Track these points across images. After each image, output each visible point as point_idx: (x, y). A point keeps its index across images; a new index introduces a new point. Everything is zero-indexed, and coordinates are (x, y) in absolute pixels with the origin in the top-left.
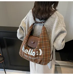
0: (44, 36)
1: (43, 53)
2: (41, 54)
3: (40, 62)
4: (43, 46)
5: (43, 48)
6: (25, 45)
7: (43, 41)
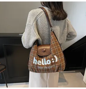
0: (55, 42)
1: (59, 59)
3: (58, 69)
4: (57, 52)
5: (58, 53)
6: (36, 56)
7: (55, 46)
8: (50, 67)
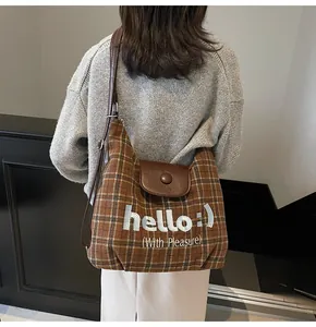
2: (210, 224)
6: (135, 201)
8: (186, 243)
